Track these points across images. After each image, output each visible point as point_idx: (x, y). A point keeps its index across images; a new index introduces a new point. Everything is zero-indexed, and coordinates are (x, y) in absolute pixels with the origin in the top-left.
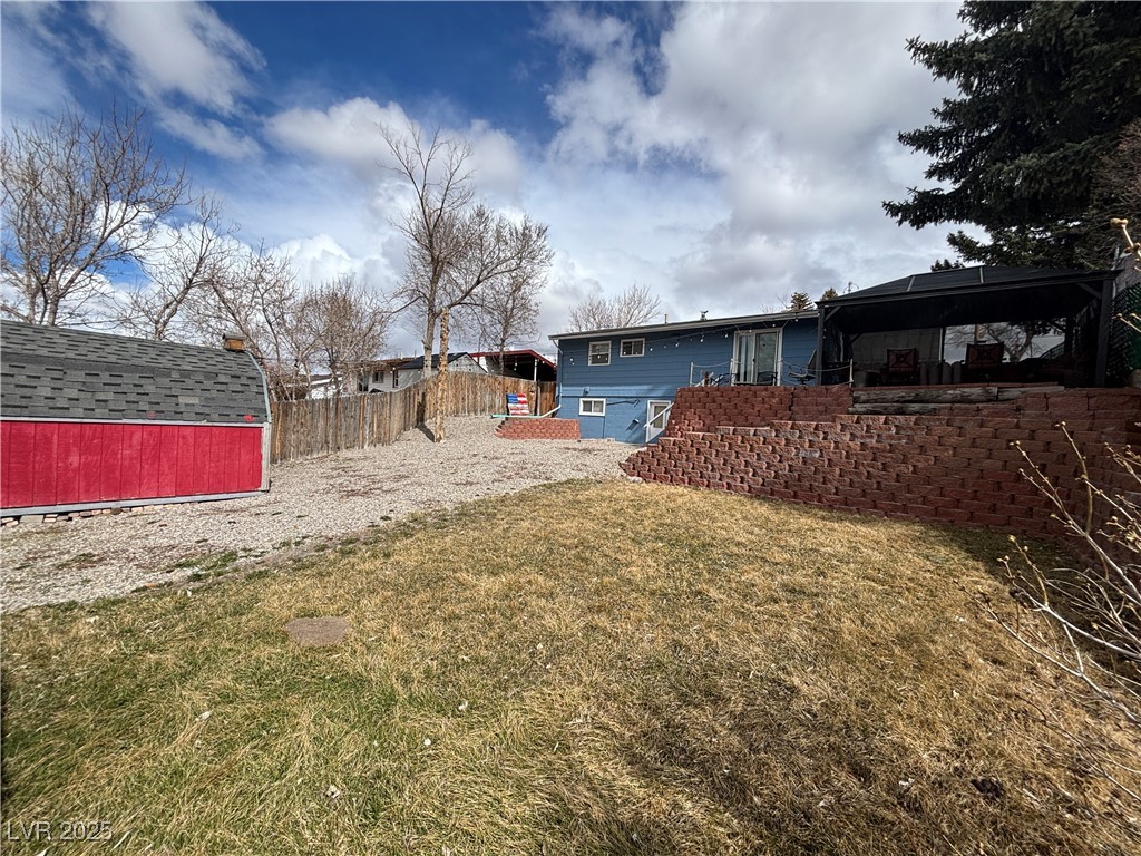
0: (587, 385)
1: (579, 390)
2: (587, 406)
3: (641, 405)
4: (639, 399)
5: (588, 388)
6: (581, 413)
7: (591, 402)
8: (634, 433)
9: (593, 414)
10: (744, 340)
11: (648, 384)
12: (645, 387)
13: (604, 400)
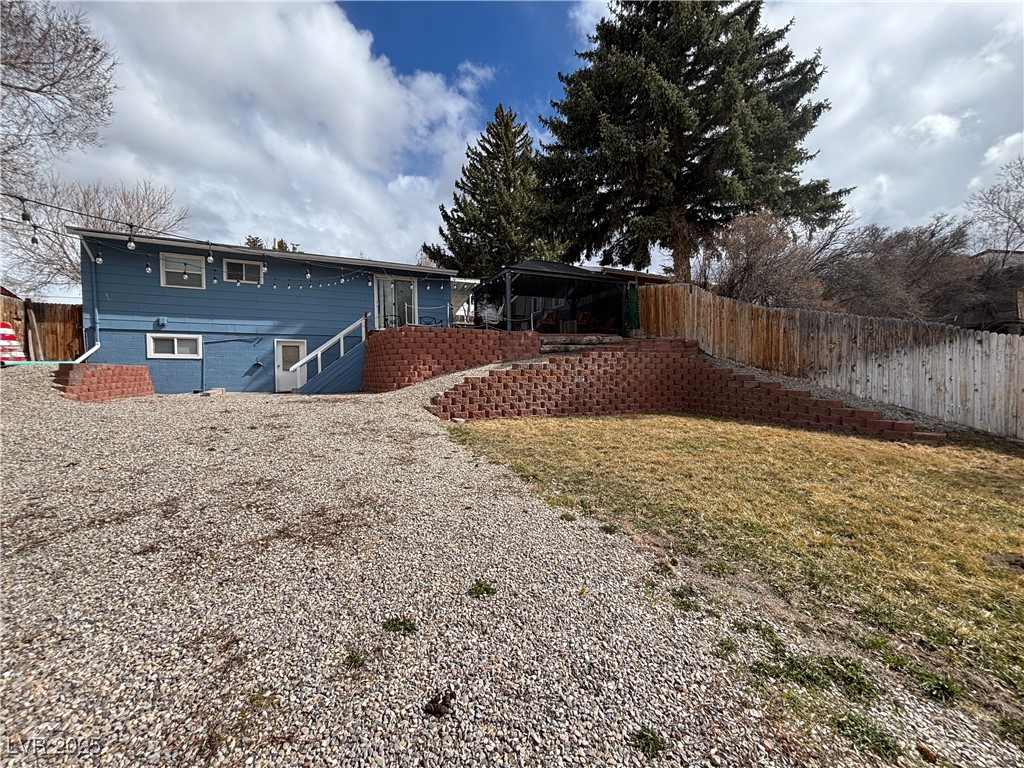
0: (164, 314)
1: (148, 322)
2: (164, 345)
3: (265, 346)
4: (259, 337)
5: (164, 320)
6: (151, 354)
7: (172, 340)
8: (255, 379)
9: (177, 356)
10: (381, 284)
11: (273, 319)
12: (269, 323)
13: (200, 338)
